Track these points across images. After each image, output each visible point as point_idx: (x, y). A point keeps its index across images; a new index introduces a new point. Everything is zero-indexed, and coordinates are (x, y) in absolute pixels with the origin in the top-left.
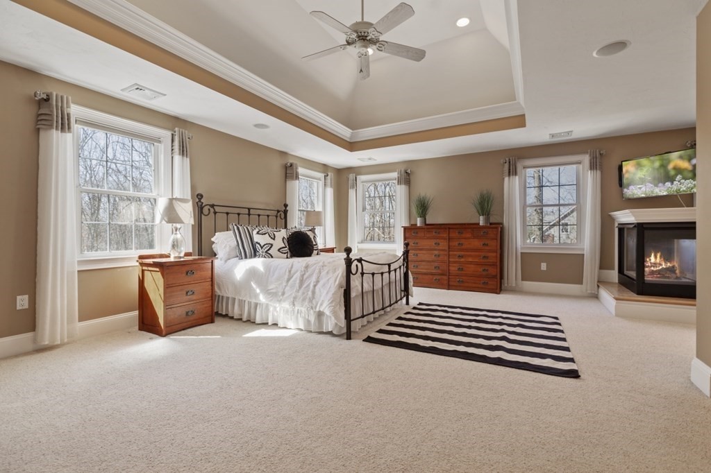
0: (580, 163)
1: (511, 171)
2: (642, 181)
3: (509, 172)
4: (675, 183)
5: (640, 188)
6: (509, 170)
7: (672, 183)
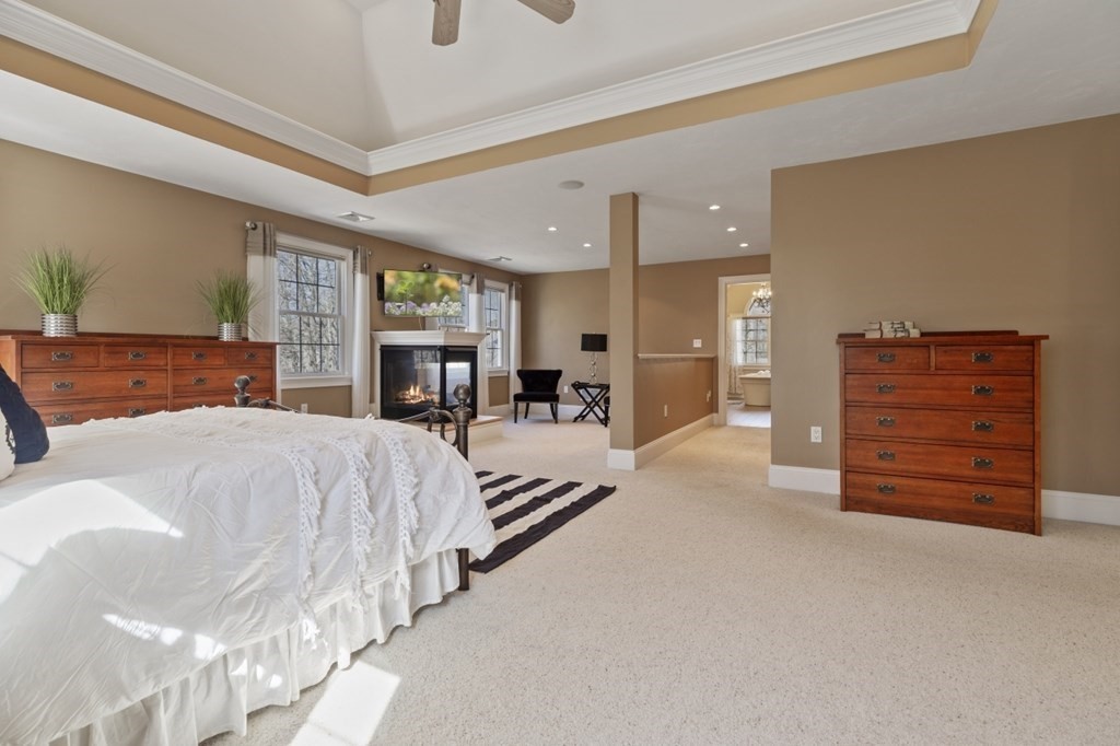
0: (343, 260)
1: (268, 247)
2: (402, 298)
3: (265, 248)
4: (442, 304)
5: (399, 307)
6: (265, 244)
7: (438, 305)
